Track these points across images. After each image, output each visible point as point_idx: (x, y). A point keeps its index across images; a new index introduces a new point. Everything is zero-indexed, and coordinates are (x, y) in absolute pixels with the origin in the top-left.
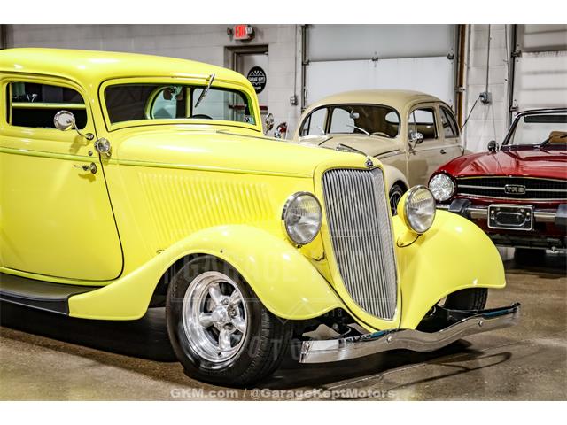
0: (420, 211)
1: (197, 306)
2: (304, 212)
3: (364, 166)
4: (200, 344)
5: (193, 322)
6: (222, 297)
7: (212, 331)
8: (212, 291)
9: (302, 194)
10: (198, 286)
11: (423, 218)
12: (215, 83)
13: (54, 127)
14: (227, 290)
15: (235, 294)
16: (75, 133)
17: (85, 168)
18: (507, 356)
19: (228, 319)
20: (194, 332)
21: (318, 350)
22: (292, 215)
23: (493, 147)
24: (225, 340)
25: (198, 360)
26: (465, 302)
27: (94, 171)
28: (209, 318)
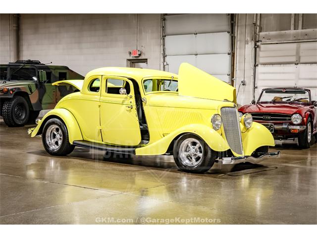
0: (248, 121)
1: (183, 150)
2: (217, 120)
3: (233, 106)
4: (186, 162)
5: (183, 155)
6: (193, 146)
7: (189, 157)
8: (189, 145)
9: (216, 115)
10: (187, 142)
11: (249, 123)
12: (174, 79)
13: (119, 94)
14: (194, 144)
15: (197, 145)
16: (126, 95)
17: (129, 107)
19: (195, 153)
20: (183, 158)
21: (226, 161)
22: (213, 121)
24: (194, 160)
25: (185, 166)
26: (261, 151)
27: (132, 108)
28: (188, 153)
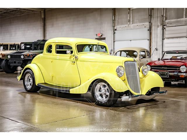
0: (145, 70)
1: (98, 90)
2: (121, 70)
3: (133, 60)
4: (99, 98)
5: (97, 93)
6: (103, 88)
7: (101, 95)
8: (101, 87)
9: (120, 66)
10: (99, 85)
11: (146, 72)
12: (99, 44)
13: (67, 54)
14: (104, 86)
15: (106, 87)
16: (71, 55)
17: (73, 62)
18: (164, 102)
19: (105, 93)
20: (97, 96)
21: (125, 98)
22: (118, 71)
23: (159, 59)
24: (104, 97)
25: (98, 101)
26: (155, 90)
27: (74, 63)
28: (101, 93)
